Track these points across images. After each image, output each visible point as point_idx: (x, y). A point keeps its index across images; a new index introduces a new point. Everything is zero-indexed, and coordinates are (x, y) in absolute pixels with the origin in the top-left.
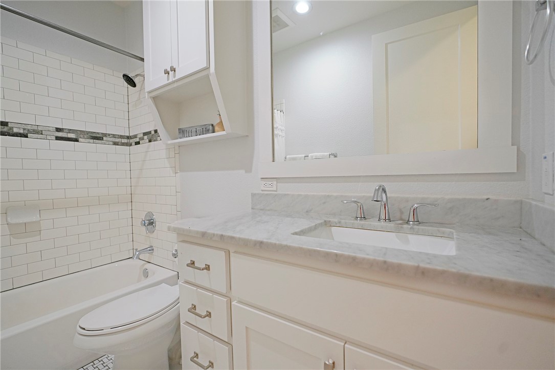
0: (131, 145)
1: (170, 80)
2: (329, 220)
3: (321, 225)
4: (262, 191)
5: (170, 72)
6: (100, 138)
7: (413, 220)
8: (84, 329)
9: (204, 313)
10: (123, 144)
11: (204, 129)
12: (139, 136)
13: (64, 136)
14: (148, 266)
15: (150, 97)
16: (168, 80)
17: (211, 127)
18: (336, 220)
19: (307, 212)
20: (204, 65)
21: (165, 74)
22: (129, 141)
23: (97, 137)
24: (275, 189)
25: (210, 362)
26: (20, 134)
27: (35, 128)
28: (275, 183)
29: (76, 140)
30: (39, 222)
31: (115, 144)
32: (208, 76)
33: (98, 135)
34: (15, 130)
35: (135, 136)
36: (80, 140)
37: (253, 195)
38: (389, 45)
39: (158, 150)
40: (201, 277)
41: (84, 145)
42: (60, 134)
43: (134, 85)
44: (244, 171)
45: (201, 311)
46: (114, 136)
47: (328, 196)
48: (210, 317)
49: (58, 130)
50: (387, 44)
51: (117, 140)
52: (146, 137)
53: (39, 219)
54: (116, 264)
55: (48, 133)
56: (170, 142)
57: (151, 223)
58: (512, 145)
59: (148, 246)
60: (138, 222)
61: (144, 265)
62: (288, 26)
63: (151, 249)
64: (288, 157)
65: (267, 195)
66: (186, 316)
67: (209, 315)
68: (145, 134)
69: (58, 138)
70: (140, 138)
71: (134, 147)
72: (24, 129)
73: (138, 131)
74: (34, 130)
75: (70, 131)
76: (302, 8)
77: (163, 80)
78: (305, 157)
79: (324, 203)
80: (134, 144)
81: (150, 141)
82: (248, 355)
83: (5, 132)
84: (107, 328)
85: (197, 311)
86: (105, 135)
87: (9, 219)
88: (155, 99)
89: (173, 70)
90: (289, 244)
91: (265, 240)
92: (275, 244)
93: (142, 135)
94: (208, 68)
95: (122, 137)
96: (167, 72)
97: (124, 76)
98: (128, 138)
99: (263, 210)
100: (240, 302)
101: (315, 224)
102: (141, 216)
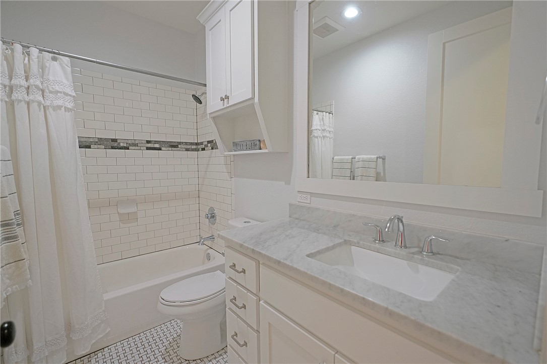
0: (198, 150)
1: (225, 106)
2: (349, 239)
3: (340, 245)
4: (299, 202)
5: (225, 100)
6: (176, 146)
7: (426, 251)
8: (164, 300)
9: (241, 305)
10: (193, 150)
11: (253, 144)
12: (204, 144)
13: (152, 146)
14: (210, 251)
15: (211, 117)
16: (223, 106)
17: (258, 142)
18: (356, 241)
19: (335, 226)
20: (250, 96)
21: (221, 101)
22: (197, 147)
23: (174, 146)
24: (309, 202)
25: (245, 342)
26: (124, 147)
27: (133, 142)
28: (309, 196)
29: (160, 149)
30: (135, 213)
31: (187, 150)
32: (253, 105)
33: (175, 144)
34: (122, 145)
35: (202, 143)
36: (162, 148)
37: (291, 205)
38: (446, 44)
39: (218, 158)
40: (239, 277)
41: (165, 153)
42: (149, 145)
43: (201, 103)
44: (284, 183)
45: (240, 303)
46: (186, 143)
47: (353, 215)
48: (245, 309)
49: (148, 142)
50: (444, 44)
51: (188, 147)
52: (209, 145)
53: (136, 211)
54: (187, 247)
55: (142, 145)
56: (226, 153)
57: (213, 217)
58: (538, 189)
59: (210, 236)
60: (203, 214)
61: (208, 249)
62: (338, 30)
63: (212, 238)
64: (335, 157)
65: (302, 206)
66: (229, 304)
67: (244, 307)
68: (209, 142)
69: (148, 149)
70: (205, 145)
71: (201, 152)
72: (127, 143)
73: (204, 139)
74: (133, 144)
75: (156, 142)
76: (351, 12)
77: (220, 105)
78: (352, 158)
79: (350, 221)
80: (200, 149)
81: (212, 149)
82: (270, 344)
83: (116, 147)
84: (178, 302)
85: (236, 303)
86: (180, 143)
87: (118, 210)
88: (214, 118)
89: (227, 97)
90: (298, 268)
91: (282, 261)
92: (289, 265)
93: (206, 143)
94: (253, 98)
95: (192, 144)
96: (222, 99)
97: (193, 95)
98: (197, 144)
99: (298, 219)
100: (266, 302)
101: (333, 244)
102: (205, 210)
